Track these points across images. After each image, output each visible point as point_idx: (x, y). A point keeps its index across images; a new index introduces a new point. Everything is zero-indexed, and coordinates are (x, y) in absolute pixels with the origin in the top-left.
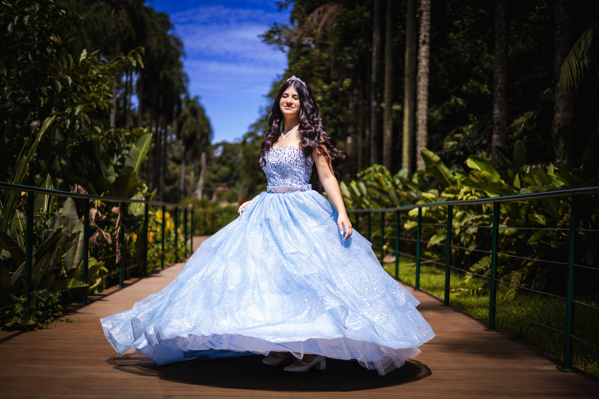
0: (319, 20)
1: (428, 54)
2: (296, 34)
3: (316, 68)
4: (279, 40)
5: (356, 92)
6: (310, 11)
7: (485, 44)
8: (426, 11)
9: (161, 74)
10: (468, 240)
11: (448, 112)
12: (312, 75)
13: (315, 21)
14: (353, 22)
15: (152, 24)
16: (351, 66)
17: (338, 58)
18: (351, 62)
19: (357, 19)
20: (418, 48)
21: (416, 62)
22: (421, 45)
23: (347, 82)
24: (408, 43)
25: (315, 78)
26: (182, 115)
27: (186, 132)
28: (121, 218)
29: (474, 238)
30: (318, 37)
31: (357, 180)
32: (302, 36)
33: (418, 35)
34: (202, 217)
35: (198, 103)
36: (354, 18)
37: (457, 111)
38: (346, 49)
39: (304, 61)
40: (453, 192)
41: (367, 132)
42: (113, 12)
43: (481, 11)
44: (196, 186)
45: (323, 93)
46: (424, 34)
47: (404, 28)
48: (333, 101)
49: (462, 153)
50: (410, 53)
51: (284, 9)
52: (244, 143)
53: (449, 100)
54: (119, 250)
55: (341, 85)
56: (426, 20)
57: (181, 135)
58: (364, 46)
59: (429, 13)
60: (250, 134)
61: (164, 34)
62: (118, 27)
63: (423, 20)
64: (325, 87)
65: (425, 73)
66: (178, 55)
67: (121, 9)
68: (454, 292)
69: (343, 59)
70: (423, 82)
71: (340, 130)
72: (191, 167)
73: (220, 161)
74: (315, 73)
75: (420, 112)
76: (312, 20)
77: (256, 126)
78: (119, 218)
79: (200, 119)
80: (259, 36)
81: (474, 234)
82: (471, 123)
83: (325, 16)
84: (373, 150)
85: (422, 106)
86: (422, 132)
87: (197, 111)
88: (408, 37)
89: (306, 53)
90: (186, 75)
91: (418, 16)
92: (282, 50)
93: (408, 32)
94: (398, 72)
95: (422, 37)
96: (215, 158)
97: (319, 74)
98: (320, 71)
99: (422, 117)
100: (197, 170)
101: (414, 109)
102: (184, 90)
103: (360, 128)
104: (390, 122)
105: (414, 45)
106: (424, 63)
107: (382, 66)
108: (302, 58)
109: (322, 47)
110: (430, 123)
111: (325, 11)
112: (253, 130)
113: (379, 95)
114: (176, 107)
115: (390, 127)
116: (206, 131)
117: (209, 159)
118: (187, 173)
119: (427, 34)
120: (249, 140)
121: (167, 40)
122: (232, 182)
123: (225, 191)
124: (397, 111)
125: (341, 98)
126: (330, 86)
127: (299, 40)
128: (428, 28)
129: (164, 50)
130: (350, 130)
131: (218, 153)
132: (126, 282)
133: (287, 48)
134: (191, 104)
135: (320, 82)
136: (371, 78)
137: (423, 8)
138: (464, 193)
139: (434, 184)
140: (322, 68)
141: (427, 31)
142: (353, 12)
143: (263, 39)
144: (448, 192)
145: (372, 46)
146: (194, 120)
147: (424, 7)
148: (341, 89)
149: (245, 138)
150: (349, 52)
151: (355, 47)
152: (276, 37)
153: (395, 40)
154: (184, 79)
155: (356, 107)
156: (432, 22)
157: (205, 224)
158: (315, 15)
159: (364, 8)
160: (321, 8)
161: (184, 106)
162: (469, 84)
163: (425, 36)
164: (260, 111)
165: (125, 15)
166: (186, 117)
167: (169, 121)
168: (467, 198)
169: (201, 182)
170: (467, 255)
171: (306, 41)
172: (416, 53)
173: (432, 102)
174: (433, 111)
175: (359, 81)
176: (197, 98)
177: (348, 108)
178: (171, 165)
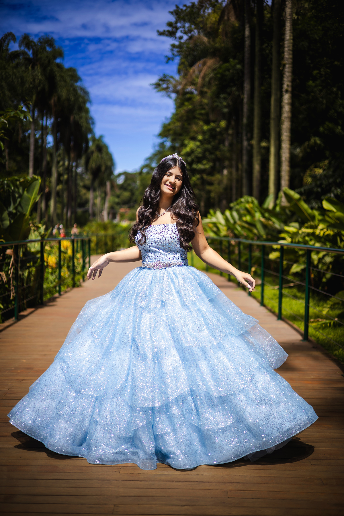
0: (200, 71)
1: (290, 101)
2: (180, 83)
3: (198, 112)
4: (167, 88)
5: (230, 132)
6: (192, 65)
7: (340, 92)
8: (288, 64)
9: (72, 118)
10: (325, 268)
11: (308, 150)
12: (195, 118)
13: (197, 72)
14: (227, 73)
15: (62, 77)
16: (226, 110)
17: (215, 104)
18: (226, 107)
19: (231, 71)
20: (281, 96)
21: (280, 108)
22: (284, 93)
23: (223, 124)
24: (273, 92)
25: (196, 120)
26: (89, 151)
27: (93, 165)
28: (14, 259)
29: (331, 267)
30: (199, 85)
31: (231, 209)
32: (186, 85)
33: (281, 84)
34: (104, 238)
35: (102, 141)
36: (228, 70)
37: (316, 148)
38: (222, 96)
39: (188, 106)
40: (311, 227)
41: (240, 166)
42: (30, 67)
43: (336, 63)
44: (102, 208)
45: (204, 133)
46: (287, 84)
47: (270, 77)
48: (211, 140)
49: (319, 190)
50: (275, 100)
51: (170, 62)
52: (141, 173)
53: (309, 140)
54: (13, 288)
55: (218, 126)
56: (288, 72)
57: (89, 167)
58: (237, 93)
59: (291, 66)
60: (146, 166)
61: (72, 86)
62: (34, 80)
63: (286, 71)
64: (205, 128)
65: (288, 117)
66: (85, 102)
67: (37, 65)
68: (312, 322)
69: (220, 105)
70: (286, 125)
71: (218, 164)
72: (98, 193)
73: (122, 187)
74: (198, 116)
75: (284, 150)
76: (194, 72)
77: (151, 159)
78: (12, 259)
79: (104, 155)
80: (151, 85)
81: (331, 263)
82: (327, 158)
83: (205, 68)
84: (245, 181)
85: (286, 146)
86: (285, 168)
87: (101, 148)
88: (274, 87)
89: (189, 99)
90: (91, 118)
91: (281, 68)
92: (169, 96)
93: (273, 81)
94: (265, 115)
95: (285, 87)
96: (118, 185)
97: (201, 117)
98: (201, 114)
99: (285, 155)
100: (103, 195)
101: (279, 148)
102: (91, 131)
103: (234, 163)
104: (259, 158)
105: (279, 93)
106: (287, 108)
107: (251, 111)
108: (186, 103)
109: (202, 94)
110: (293, 159)
111: (204, 64)
112: (148, 162)
113: (249, 135)
114: (84, 145)
115: (259, 162)
116: (109, 163)
117: (112, 187)
118: (95, 198)
119: (289, 84)
120: (145, 170)
121: (75, 90)
122: (132, 204)
123: (126, 212)
124: (264, 148)
125: (219, 137)
126: (209, 127)
127: (183, 89)
128: (290, 79)
129: (73, 99)
130: (227, 163)
131: (120, 181)
132: (22, 313)
133: (174, 95)
134: (96, 142)
135: (201, 123)
136: (242, 120)
137: (285, 62)
138: (321, 229)
139: (295, 218)
140: (203, 112)
141: (289, 81)
142: (227, 64)
143: (154, 86)
144: (307, 228)
145: (243, 94)
146: (99, 156)
147: (287, 60)
148: (218, 130)
149: (142, 169)
150: (225, 99)
151: (229, 94)
152: (165, 86)
153: (263, 88)
154: (90, 121)
155: (231, 145)
156: (294, 72)
157: (106, 244)
158: (196, 67)
159: (236, 61)
160: (201, 61)
161: (91, 144)
162: (325, 126)
163: (288, 86)
164: (154, 146)
165: (40, 70)
166: (92, 153)
167: (79, 157)
168: (324, 232)
169: (107, 205)
170: (324, 282)
171: (189, 88)
172: (280, 100)
173: (294, 141)
174: (295, 148)
175: (233, 123)
176: (101, 137)
177: (224, 145)
178: (83, 191)
